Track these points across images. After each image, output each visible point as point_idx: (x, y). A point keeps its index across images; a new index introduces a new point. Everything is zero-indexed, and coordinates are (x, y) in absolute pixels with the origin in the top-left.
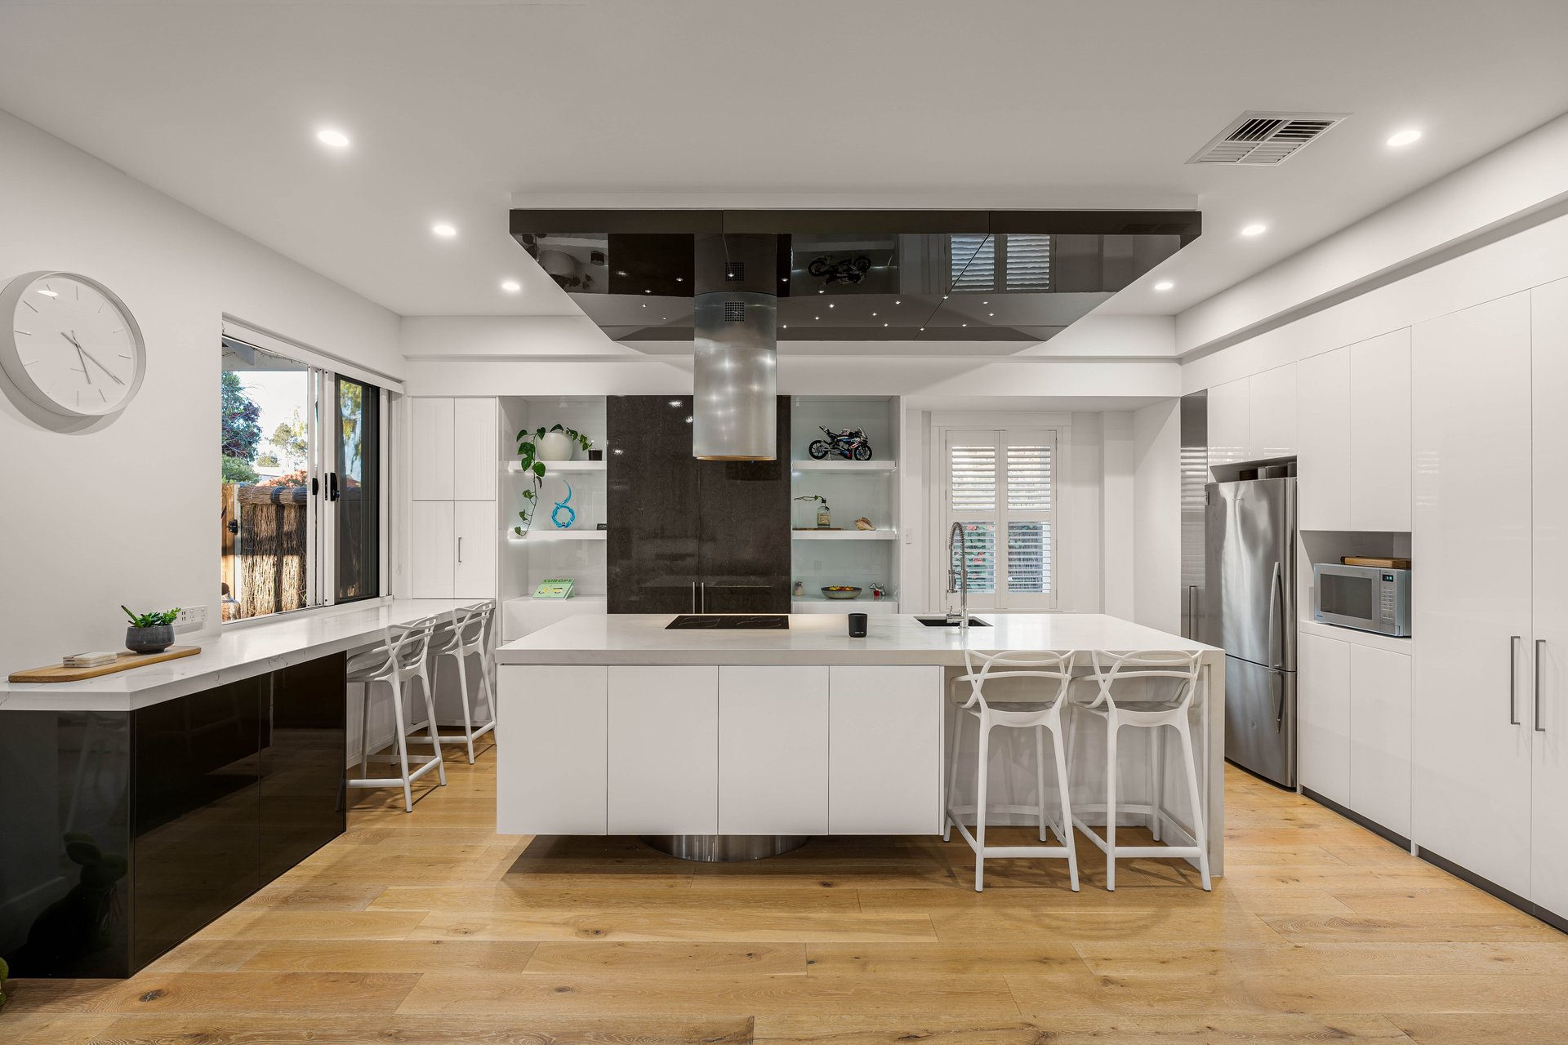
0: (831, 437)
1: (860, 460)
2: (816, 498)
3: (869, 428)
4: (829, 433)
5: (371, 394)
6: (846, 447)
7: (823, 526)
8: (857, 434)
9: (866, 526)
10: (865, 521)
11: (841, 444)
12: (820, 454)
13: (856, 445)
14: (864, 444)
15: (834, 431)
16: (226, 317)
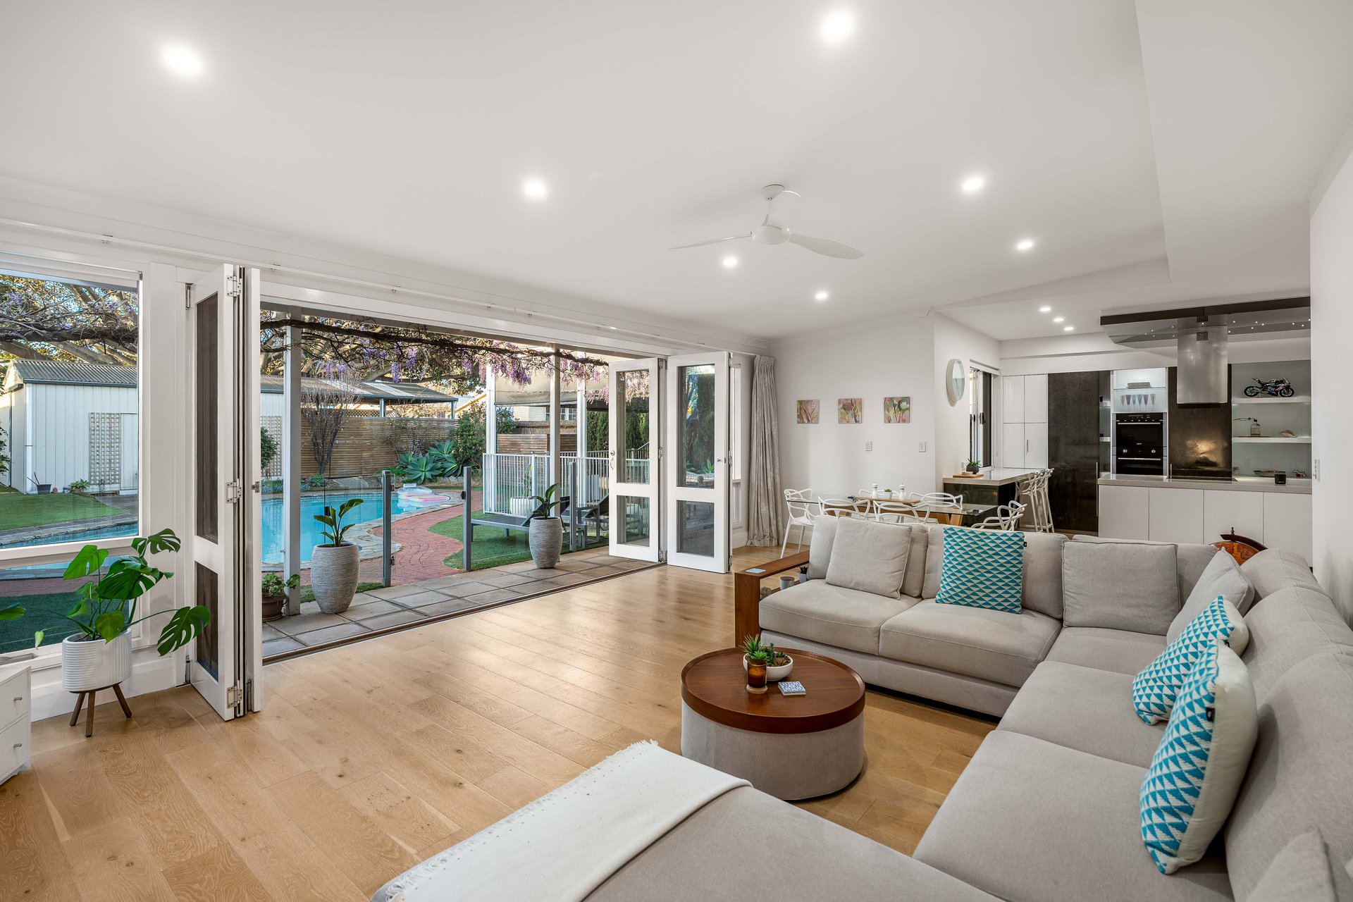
0: (1261, 384)
1: (1284, 396)
2: (1249, 419)
3: (1290, 377)
4: (1259, 382)
5: (987, 377)
6: (1273, 389)
7: (1253, 435)
8: (1282, 382)
9: (1289, 435)
10: (1289, 432)
11: (1269, 388)
12: (1253, 394)
13: (1281, 388)
14: (1288, 387)
15: (1263, 381)
16: (971, 361)
